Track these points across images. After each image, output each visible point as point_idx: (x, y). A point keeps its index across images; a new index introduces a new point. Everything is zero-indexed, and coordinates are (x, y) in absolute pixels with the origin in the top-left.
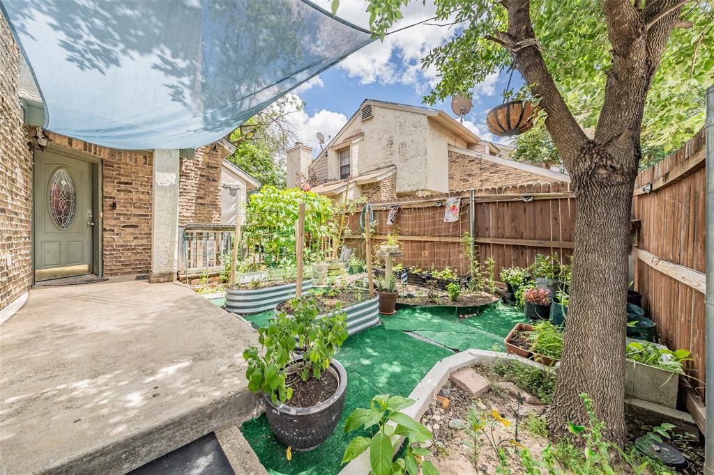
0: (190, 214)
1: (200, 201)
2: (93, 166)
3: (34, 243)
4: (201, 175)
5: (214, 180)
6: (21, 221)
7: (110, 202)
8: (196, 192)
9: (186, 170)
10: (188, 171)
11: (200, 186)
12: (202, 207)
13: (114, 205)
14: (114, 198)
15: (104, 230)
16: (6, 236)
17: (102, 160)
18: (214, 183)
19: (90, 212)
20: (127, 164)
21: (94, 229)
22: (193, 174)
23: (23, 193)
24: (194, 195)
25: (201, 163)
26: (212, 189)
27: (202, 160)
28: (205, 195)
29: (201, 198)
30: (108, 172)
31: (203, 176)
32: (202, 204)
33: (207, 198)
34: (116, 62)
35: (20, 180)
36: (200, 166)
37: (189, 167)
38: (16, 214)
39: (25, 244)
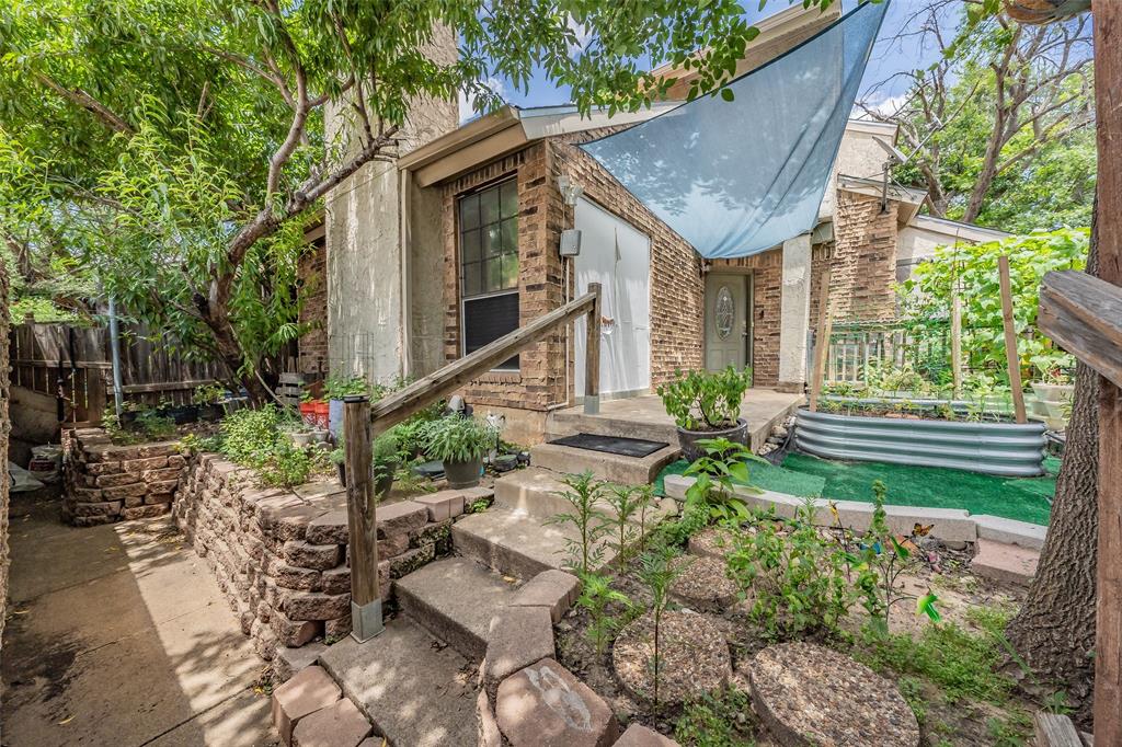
0: (845, 314)
1: (859, 294)
2: (747, 278)
3: (705, 351)
4: (861, 257)
5: (882, 259)
6: (692, 332)
7: (759, 310)
8: (853, 282)
9: (840, 254)
10: (843, 256)
11: (860, 272)
12: (862, 302)
13: (762, 314)
14: (763, 306)
15: (755, 339)
16: (678, 341)
17: (754, 270)
18: (882, 263)
19: (744, 323)
20: (774, 268)
21: (747, 338)
22: (849, 258)
23: (694, 312)
24: (850, 286)
25: (861, 238)
26: (879, 272)
27: (863, 234)
28: (867, 283)
29: (862, 289)
30: (759, 281)
31: (865, 256)
32: (862, 297)
33: (871, 287)
34: (684, 204)
35: (691, 301)
36: (860, 244)
37: (844, 251)
38: (687, 327)
39: (696, 350)
